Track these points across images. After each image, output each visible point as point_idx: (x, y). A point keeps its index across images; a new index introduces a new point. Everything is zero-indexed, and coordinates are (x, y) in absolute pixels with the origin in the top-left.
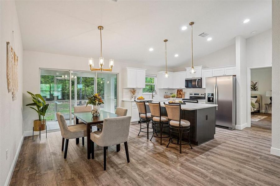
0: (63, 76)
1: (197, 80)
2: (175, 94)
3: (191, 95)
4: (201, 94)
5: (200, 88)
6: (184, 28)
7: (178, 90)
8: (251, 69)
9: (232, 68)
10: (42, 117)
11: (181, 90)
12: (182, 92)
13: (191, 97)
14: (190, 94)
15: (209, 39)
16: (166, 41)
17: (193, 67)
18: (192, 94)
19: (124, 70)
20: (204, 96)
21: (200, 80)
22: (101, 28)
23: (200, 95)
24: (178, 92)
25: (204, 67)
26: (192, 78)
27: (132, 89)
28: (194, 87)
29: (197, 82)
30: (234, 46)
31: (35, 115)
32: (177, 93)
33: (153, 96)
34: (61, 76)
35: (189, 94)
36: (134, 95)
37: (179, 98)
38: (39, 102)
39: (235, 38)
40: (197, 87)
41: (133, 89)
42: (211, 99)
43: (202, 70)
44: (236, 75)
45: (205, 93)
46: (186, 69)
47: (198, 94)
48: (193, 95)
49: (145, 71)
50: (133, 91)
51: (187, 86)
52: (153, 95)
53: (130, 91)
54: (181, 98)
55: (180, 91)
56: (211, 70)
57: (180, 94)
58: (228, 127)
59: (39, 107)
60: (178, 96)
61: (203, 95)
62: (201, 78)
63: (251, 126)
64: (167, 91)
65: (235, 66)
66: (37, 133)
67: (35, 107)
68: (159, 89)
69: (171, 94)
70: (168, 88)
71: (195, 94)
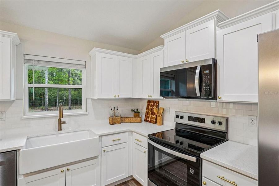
1: (198, 71)
3: (180, 121)
4: (213, 122)
5: (212, 99)
7: (149, 102)
12: (158, 106)
13: (179, 126)
14: (177, 117)
18: (182, 117)
23: (208, 125)
26: (179, 66)
29: (197, 76)
32: (148, 108)
33: (60, 123)
35: (174, 116)
37: (150, 122)
40: (198, 94)
45: (227, 120)
46: (163, 40)
47: (202, 120)
48: (185, 121)
52: (60, 119)
54: (156, 123)
55: (152, 103)
57: (153, 113)
60: (148, 117)
61: (220, 123)
68: (92, 99)
69: (132, 110)
70: (117, 97)
71: (190, 118)
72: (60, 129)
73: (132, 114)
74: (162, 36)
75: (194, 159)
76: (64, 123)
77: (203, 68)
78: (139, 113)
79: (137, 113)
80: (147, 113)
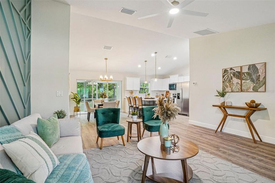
0: (89, 83)
1: (175, 85)
6: (153, 55)
10: (78, 105)
11: (168, 92)
14: (173, 94)
15: (175, 58)
16: (146, 61)
19: (125, 79)
22: (106, 59)
24: (166, 93)
26: (172, 83)
31: (75, 104)
34: (88, 83)
36: (132, 95)
38: (77, 97)
40: (175, 89)
41: (132, 91)
42: (179, 97)
43: (178, 78)
46: (170, 77)
49: (139, 79)
51: (170, 89)
52: (146, 95)
53: (129, 92)
58: (187, 115)
59: (76, 100)
60: (166, 96)
62: (176, 83)
66: (76, 113)
67: (75, 100)
69: (161, 94)
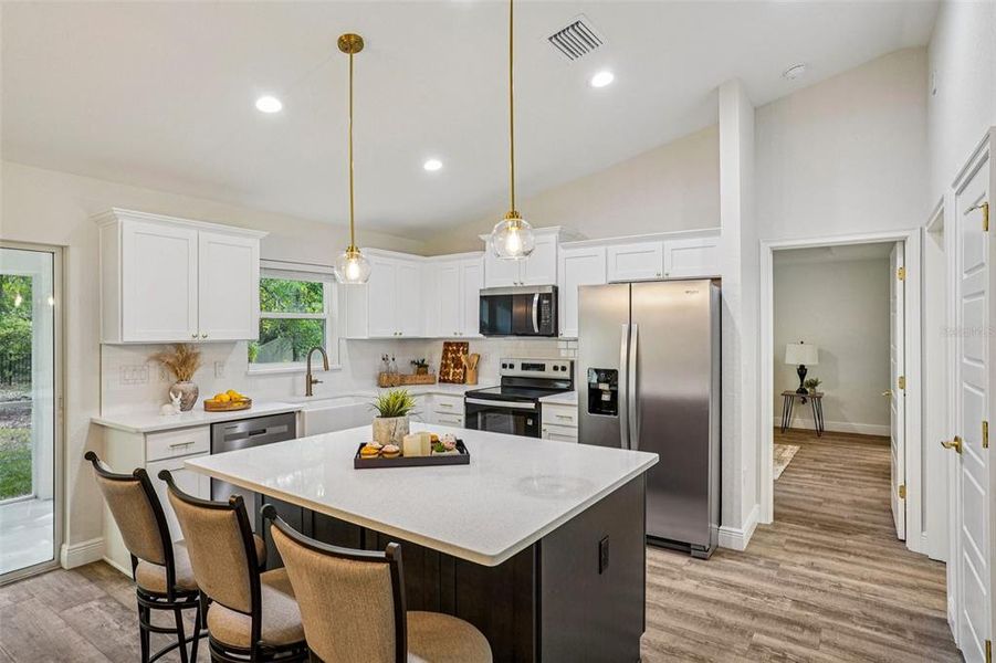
1: (536, 299)
2: (436, 362)
3: (509, 372)
4: (555, 368)
5: (552, 335)
7: (447, 344)
8: (776, 253)
9: (698, 241)
11: (462, 345)
12: (466, 352)
13: (507, 381)
14: (504, 366)
15: (603, 79)
17: (514, 215)
18: (512, 366)
20: (566, 375)
21: (551, 298)
23: (549, 373)
24: (446, 352)
25: (568, 237)
26: (510, 288)
27: (173, 350)
28: (522, 330)
29: (535, 305)
30: (712, 132)
32: (445, 357)
33: (310, 382)
35: (499, 366)
36: (183, 386)
37: (453, 382)
39: (717, 89)
40: (536, 330)
41: (179, 346)
42: (606, 397)
43: (561, 251)
44: (720, 279)
45: (572, 363)
46: (484, 243)
47: (541, 367)
48: (517, 372)
49: (256, 243)
50: (179, 360)
51: (489, 328)
52: (309, 376)
53: (153, 364)
54: (464, 382)
55: (455, 350)
56: (603, 248)
57: (458, 364)
58: (687, 545)
60: (448, 374)
61: (564, 369)
62: (556, 289)
63: (777, 516)
64: (389, 351)
65: (718, 233)
68: (348, 340)
69: (413, 362)
70: (398, 336)
71: (525, 367)
72: (309, 393)
73: (411, 370)
74: (483, 237)
75: (532, 405)
76: (316, 382)
77: (542, 296)
78: (426, 366)
79: (422, 367)
80: (444, 366)
